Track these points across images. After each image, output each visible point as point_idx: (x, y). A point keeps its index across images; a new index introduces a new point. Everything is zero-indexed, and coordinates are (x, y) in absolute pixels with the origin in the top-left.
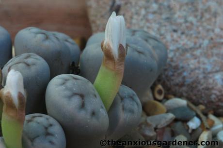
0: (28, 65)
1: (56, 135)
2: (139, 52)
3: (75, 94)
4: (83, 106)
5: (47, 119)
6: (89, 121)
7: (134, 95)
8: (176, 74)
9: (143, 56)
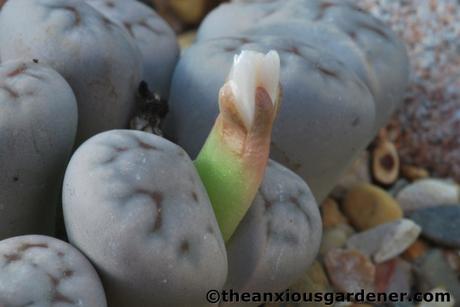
0: (14, 95)
1: (81, 303)
2: (326, 73)
3: (140, 192)
4: (157, 226)
5: (61, 254)
6: (171, 266)
7: (301, 192)
8: (436, 114)
9: (333, 83)
